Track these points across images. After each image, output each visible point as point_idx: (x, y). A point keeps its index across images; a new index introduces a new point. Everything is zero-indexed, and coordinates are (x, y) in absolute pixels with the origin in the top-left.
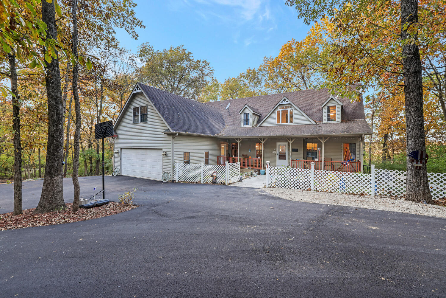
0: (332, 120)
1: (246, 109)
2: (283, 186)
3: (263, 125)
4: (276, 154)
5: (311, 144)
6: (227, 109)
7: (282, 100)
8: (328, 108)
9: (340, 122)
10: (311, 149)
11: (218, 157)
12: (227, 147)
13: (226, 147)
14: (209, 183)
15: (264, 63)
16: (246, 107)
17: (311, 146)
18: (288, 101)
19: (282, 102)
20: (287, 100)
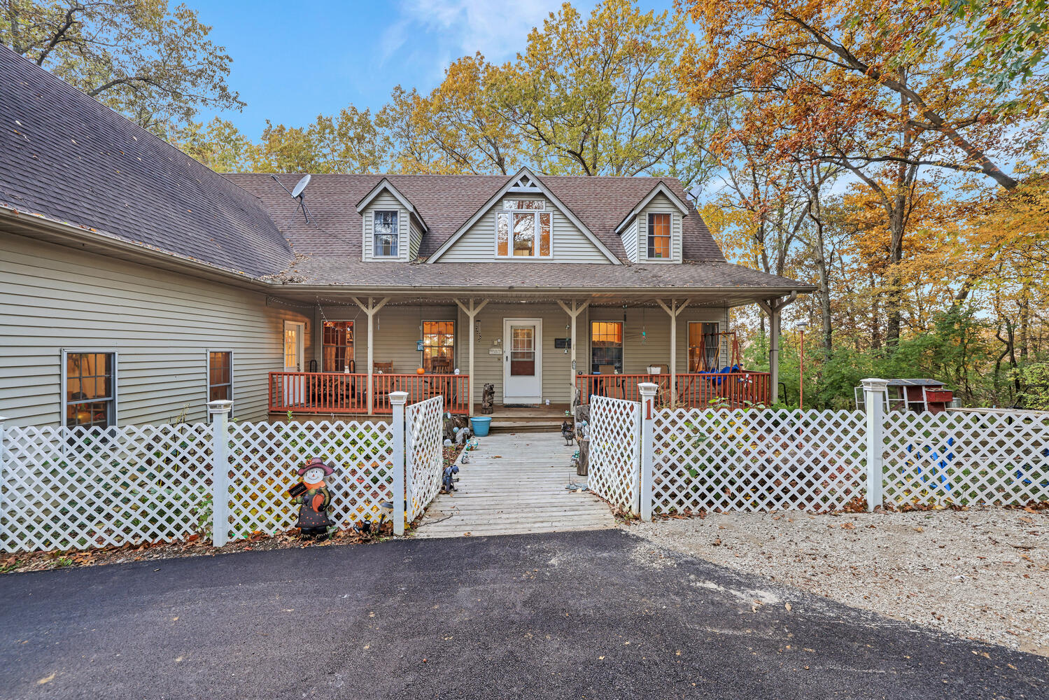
0: (659, 255)
1: (386, 198)
2: (725, 504)
3: (449, 258)
4: (500, 359)
5: (603, 325)
6: (295, 194)
7: (517, 180)
8: (651, 216)
9: (681, 262)
10: (603, 338)
11: (272, 374)
12: (308, 337)
13: (302, 336)
14: (271, 533)
15: (393, 103)
16: (385, 190)
17: (603, 331)
18: (537, 183)
19: (517, 185)
20: (532, 180)
